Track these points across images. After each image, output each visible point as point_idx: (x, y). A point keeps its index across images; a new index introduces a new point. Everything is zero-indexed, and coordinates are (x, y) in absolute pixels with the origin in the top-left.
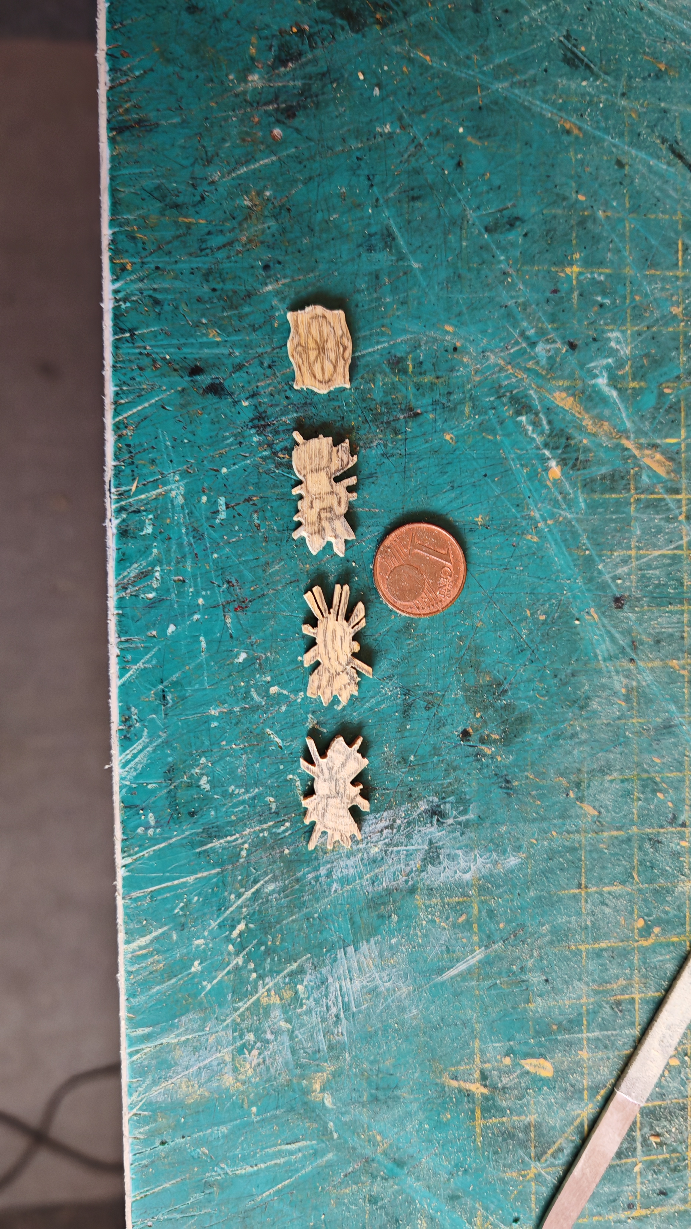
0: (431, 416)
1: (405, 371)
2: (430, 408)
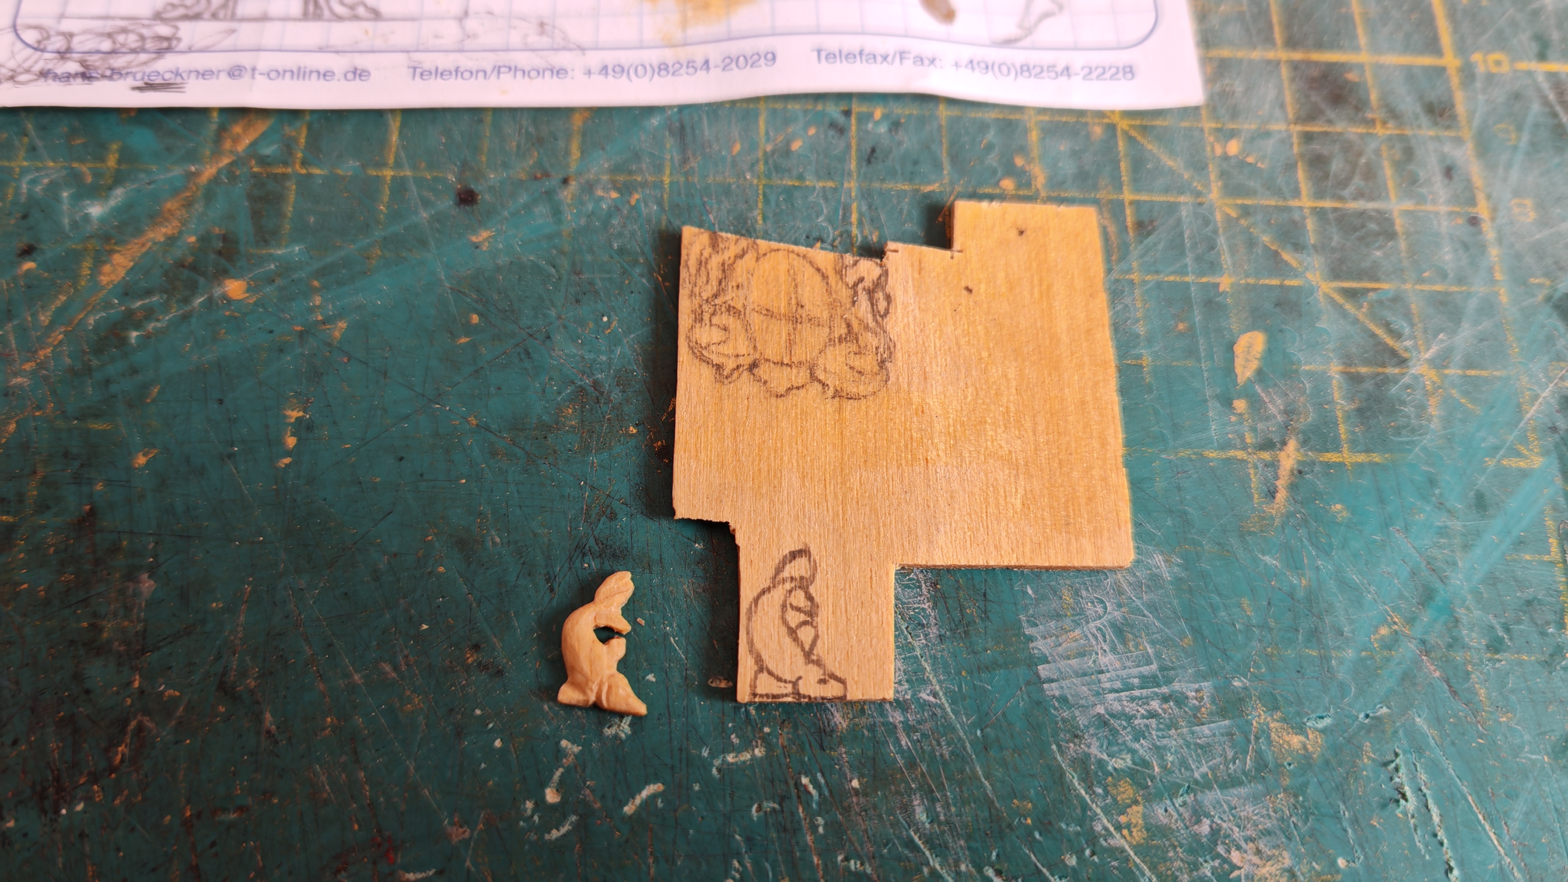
1: (11, 529)
2: (86, 488)
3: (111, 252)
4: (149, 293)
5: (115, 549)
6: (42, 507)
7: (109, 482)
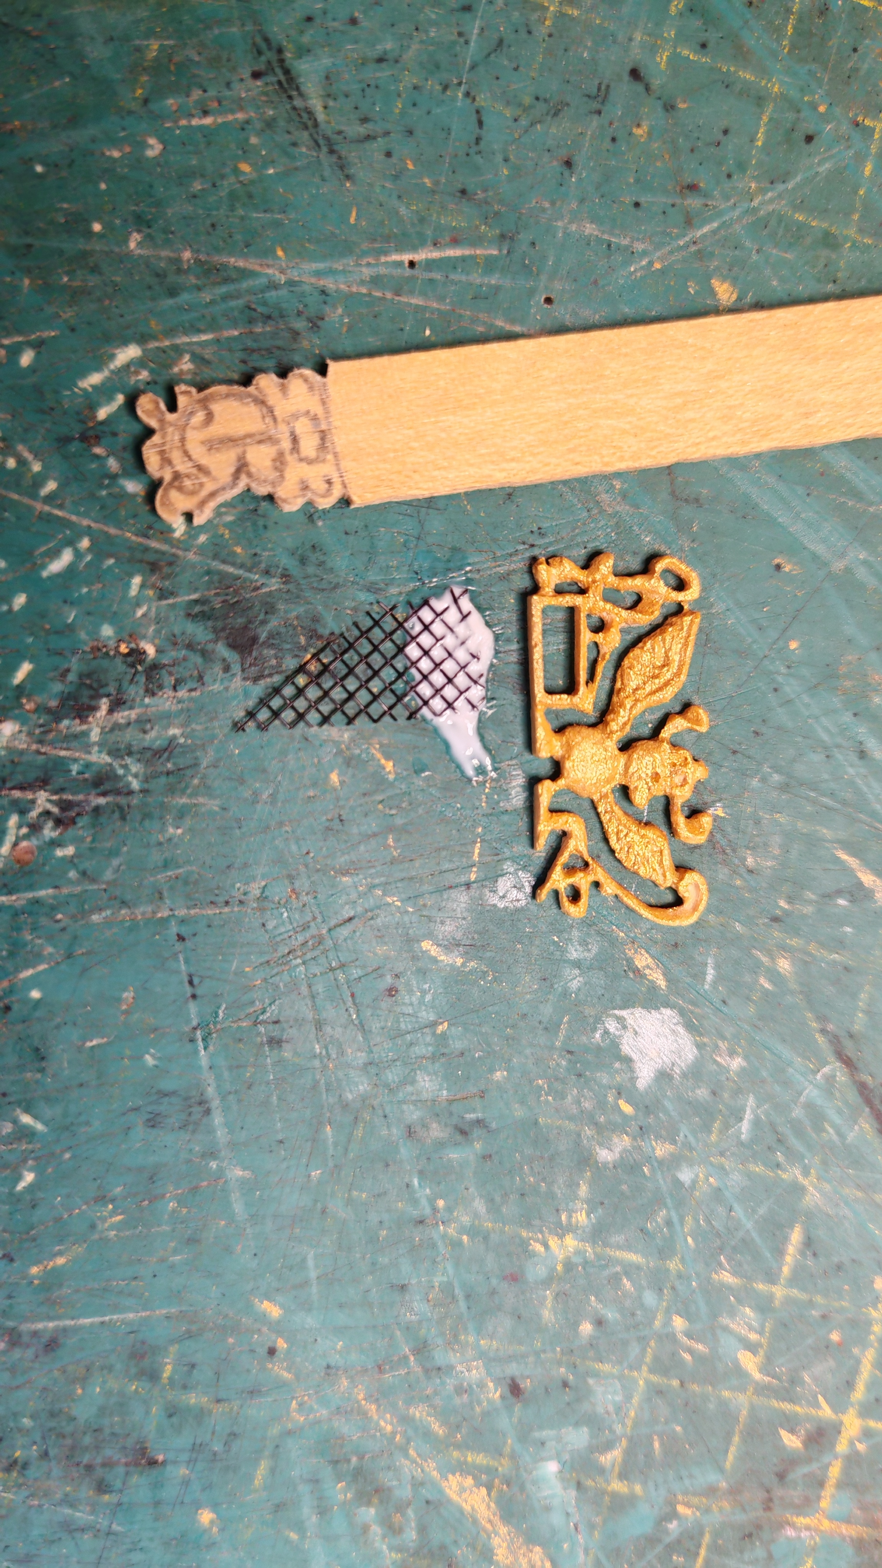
0: (183, 1471)
1: (153, 1376)
2: (185, 1457)
3: (489, 1488)
4: (422, 1530)
5: (102, 1487)
6: (172, 1412)
7: (186, 1483)
